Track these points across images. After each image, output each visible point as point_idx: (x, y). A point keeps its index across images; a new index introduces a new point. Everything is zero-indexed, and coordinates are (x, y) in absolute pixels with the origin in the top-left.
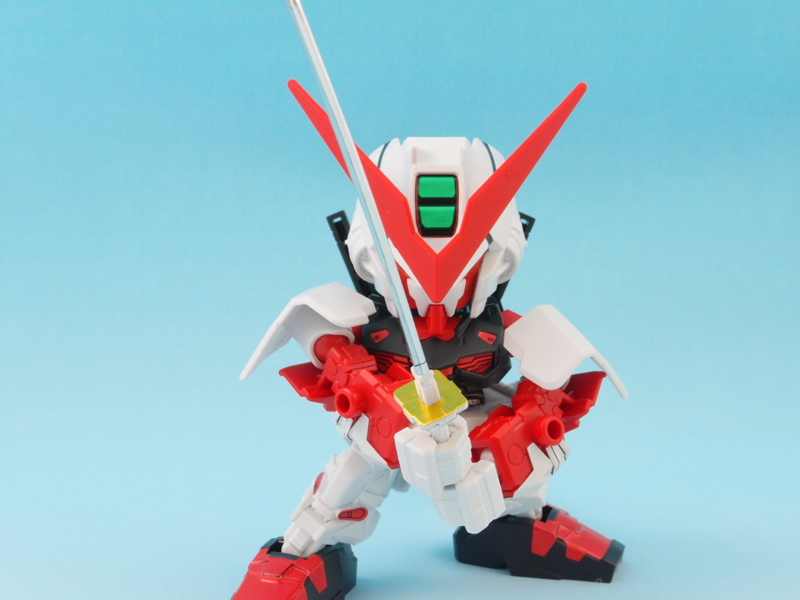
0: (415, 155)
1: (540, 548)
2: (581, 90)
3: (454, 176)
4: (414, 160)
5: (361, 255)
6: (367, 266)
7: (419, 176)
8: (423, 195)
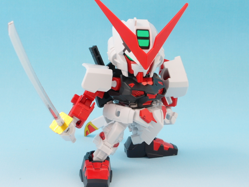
0: (136, 23)
1: (156, 149)
2: (186, 5)
3: (148, 30)
4: (135, 25)
5: (114, 56)
6: (116, 60)
7: (137, 30)
8: (139, 36)
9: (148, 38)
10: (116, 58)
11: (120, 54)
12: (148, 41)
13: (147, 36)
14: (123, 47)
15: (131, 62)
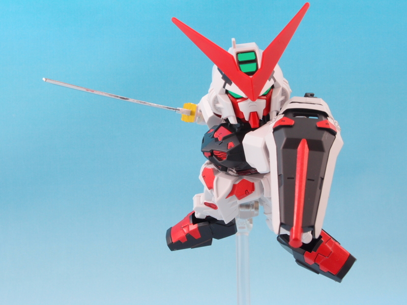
0: (234, 45)
3: (253, 51)
4: (234, 47)
5: (214, 101)
6: (218, 105)
7: (237, 54)
8: (240, 60)
9: (255, 61)
10: (218, 102)
11: (220, 94)
12: (255, 64)
13: (254, 58)
14: (223, 82)
15: (238, 100)
